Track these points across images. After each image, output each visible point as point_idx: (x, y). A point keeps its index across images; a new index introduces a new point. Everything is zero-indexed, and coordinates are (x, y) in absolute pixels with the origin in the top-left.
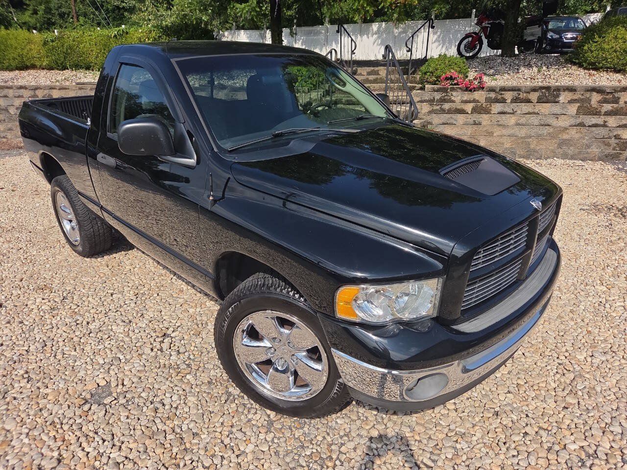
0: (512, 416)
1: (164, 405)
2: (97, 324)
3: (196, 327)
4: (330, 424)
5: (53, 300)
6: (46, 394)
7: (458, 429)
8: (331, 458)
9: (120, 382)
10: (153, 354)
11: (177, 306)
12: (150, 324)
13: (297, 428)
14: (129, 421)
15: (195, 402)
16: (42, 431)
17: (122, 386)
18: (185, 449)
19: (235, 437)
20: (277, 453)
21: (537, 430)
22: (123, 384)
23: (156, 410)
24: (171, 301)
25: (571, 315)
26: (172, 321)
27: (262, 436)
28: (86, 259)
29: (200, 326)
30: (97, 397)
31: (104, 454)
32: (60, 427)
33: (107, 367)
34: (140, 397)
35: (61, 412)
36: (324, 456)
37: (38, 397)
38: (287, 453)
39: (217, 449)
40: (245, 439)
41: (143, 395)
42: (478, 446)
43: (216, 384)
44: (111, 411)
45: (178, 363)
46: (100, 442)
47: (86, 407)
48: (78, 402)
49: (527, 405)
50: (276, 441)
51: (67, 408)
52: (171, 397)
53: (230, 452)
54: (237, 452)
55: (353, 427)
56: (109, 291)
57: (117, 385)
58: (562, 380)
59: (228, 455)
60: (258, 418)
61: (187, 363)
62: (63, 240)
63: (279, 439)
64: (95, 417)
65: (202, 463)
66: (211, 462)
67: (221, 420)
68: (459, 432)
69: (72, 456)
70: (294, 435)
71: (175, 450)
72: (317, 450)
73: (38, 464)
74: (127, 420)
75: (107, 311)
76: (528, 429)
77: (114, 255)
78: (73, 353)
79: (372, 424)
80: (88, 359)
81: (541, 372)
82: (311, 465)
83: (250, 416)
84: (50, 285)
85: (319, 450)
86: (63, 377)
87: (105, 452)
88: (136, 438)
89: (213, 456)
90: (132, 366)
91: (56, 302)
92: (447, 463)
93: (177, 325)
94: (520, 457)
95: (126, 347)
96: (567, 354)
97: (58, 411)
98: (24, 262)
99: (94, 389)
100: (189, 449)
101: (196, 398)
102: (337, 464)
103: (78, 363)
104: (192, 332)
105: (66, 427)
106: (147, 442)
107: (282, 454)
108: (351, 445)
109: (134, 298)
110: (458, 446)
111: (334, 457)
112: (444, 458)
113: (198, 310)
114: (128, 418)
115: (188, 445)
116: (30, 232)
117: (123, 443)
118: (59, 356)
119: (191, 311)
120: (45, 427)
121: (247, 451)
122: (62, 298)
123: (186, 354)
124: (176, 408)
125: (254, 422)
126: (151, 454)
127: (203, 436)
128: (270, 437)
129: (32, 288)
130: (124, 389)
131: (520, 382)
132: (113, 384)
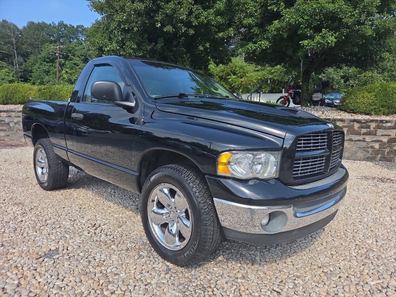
0: (330, 268)
1: (95, 259)
2: (53, 220)
3: (119, 223)
4: (209, 271)
5: (24, 209)
6: (13, 253)
7: (295, 274)
8: (210, 287)
9: (65, 248)
10: (89, 235)
11: (107, 214)
12: (88, 222)
13: (186, 272)
14: (70, 266)
15: (117, 258)
16: (8, 270)
17: (66, 250)
18: (109, 281)
19: (144, 275)
20: (173, 284)
21: (347, 275)
22: (67, 250)
23: (90, 262)
24: (103, 212)
25: (360, 223)
26: (103, 220)
27: (162, 276)
28: (48, 192)
29: (121, 223)
30: (50, 254)
31: (51, 283)
32: (21, 268)
33: (57, 241)
34: (78, 255)
35: (22, 261)
36: (206, 286)
37: (7, 254)
38: (180, 284)
39: (131, 281)
40: (151, 276)
41: (81, 254)
42: (310, 282)
43: (131, 250)
44: (58, 262)
45: (106, 240)
46: (49, 277)
47: (41, 260)
48: (35, 256)
49: (339, 263)
50: (172, 278)
51: (27, 259)
52: (101, 255)
53: (140, 283)
54: (145, 283)
55: (225, 272)
56: (62, 206)
57: (63, 250)
58: (359, 252)
59: (139, 284)
60: (160, 267)
61: (112, 240)
62: (35, 181)
63: (174, 277)
64: (47, 264)
65: (120, 288)
66: (127, 288)
67: (135, 267)
68: (296, 275)
69: (28, 283)
70: (185, 276)
71: (101, 282)
72: (200, 283)
73: (3, 287)
74: (69, 266)
75: (60, 215)
76: (341, 275)
77: (67, 190)
78: (35, 233)
79: (238, 270)
80: (45, 237)
81: (345, 248)
82: (197, 291)
83: (154, 266)
84: (23, 203)
85: (202, 283)
86: (26, 245)
87: (52, 282)
88: (74, 275)
89: (127, 285)
90: (75, 240)
91: (26, 210)
92: (289, 290)
93: (106, 222)
94: (338, 288)
95: (71, 232)
96: (360, 240)
97: (21, 261)
98: (7, 192)
99: (47, 251)
100: (111, 282)
101: (117, 256)
102: (214, 290)
103: (37, 239)
104: (116, 226)
105: (25, 269)
106: (82, 277)
107: (176, 284)
108: (224, 281)
109: (79, 210)
110: (296, 282)
111: (213, 286)
112: (287, 287)
113: (120, 216)
114: (69, 265)
115: (111, 280)
116: (13, 180)
117: (65, 278)
118: (25, 235)
119: (116, 216)
120: (10, 269)
121: (152, 282)
122: (30, 209)
123: (111, 236)
124: (104, 261)
125: (156, 269)
126: (84, 283)
127: (121, 275)
128: (168, 276)
129: (11, 204)
130: (68, 252)
131: (332, 252)
132: (61, 249)
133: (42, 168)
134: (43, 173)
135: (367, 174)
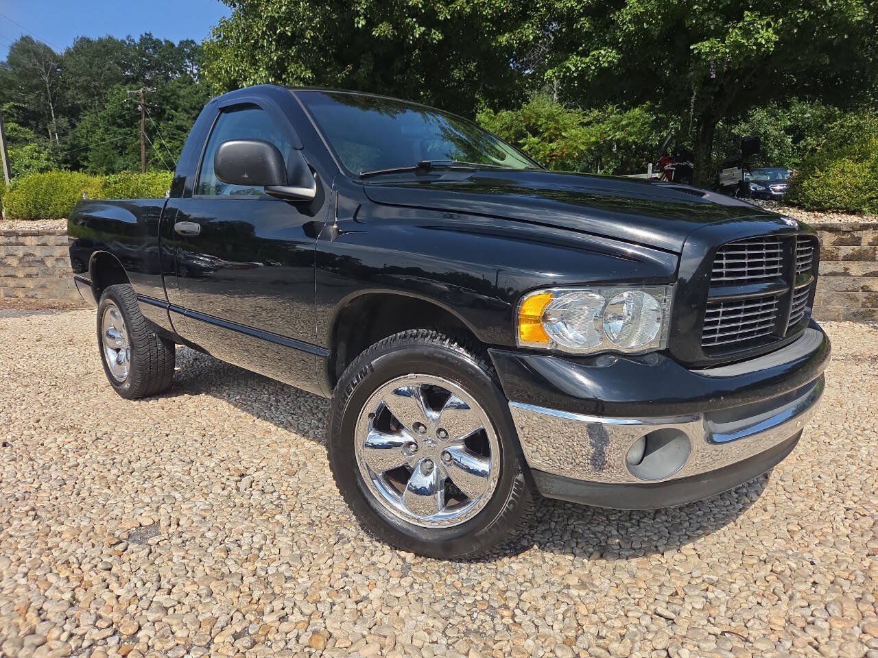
0: (789, 562)
1: (240, 546)
2: (144, 462)
3: (290, 467)
4: (501, 569)
5: (82, 439)
6: (59, 533)
7: (705, 576)
8: (507, 608)
9: (174, 521)
10: (225, 493)
11: (262, 446)
12: (222, 464)
13: (448, 573)
14: (185, 561)
15: (289, 542)
16: (48, 571)
17: (176, 526)
18: (273, 594)
19: (351, 580)
20: (420, 600)
21: (832, 578)
22: (178, 525)
23: (228, 551)
24: (253, 442)
25: (850, 460)
26: (254, 461)
27: (394, 581)
28: (132, 402)
29: (295, 466)
30: (140, 535)
31: (144, 598)
32: (77, 566)
33: (154, 506)
34: (203, 536)
35: (79, 551)
36: (496, 605)
37: (47, 535)
38: (436, 601)
39: (323, 593)
40: (367, 583)
41: (209, 535)
42: (743, 594)
43: (320, 525)
44: (158, 551)
45: (263, 503)
46: (139, 584)
47: (120, 547)
48: (107, 540)
49: (810, 552)
50: (416, 586)
51: (91, 547)
52: (252, 537)
53: (344, 597)
54: (355, 597)
55: (538, 572)
56: (163, 432)
57: (170, 525)
58: (857, 525)
59: (342, 599)
60: (387, 561)
61: (276, 503)
62: (105, 380)
63: (421, 584)
64: (133, 557)
65: (300, 609)
66: (315, 609)
67: (330, 562)
68: (709, 578)
69: (93, 598)
70: (445, 580)
71: (256, 596)
72: (483, 597)
73: (38, 607)
74: (183, 561)
75: (159, 451)
76: (817, 578)
77: (174, 398)
78: (106, 490)
79: (567, 569)
80: (128, 498)
81: (821, 517)
82: (475, 615)
83: (374, 559)
84: (79, 427)
85: (487, 597)
86: (88, 515)
87: (145, 595)
88: (195, 580)
89: (316, 602)
90: (193, 505)
91: (85, 441)
92: (696, 613)
93: (261, 465)
94: (813, 607)
95: (184, 486)
96: (856, 499)
97: (76, 550)
98: (44, 404)
99: (134, 529)
100: (279, 595)
101: (290, 539)
102: (516, 614)
103: (112, 501)
104: (285, 472)
105: (86, 567)
106: (213, 585)
107: (426, 601)
108: (538, 593)
109: (200, 440)
110: (710, 595)
111: (512, 605)
112: (690, 608)
113: (293, 450)
114: (183, 558)
115: (277, 590)
116: (57, 378)
117: (174, 586)
118: (84, 494)
119: (283, 451)
120: (53, 568)
121: (371, 596)
122: (94, 438)
123: (274, 494)
124: (260, 549)
125: (379, 566)
126: (218, 597)
127: (300, 580)
128: (406, 582)
129: (51, 428)
130: (180, 529)
131: (791, 527)
132: (163, 524)
133: (118, 350)
134: (119, 362)
135: (857, 350)
